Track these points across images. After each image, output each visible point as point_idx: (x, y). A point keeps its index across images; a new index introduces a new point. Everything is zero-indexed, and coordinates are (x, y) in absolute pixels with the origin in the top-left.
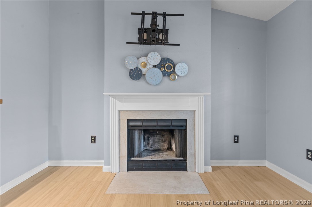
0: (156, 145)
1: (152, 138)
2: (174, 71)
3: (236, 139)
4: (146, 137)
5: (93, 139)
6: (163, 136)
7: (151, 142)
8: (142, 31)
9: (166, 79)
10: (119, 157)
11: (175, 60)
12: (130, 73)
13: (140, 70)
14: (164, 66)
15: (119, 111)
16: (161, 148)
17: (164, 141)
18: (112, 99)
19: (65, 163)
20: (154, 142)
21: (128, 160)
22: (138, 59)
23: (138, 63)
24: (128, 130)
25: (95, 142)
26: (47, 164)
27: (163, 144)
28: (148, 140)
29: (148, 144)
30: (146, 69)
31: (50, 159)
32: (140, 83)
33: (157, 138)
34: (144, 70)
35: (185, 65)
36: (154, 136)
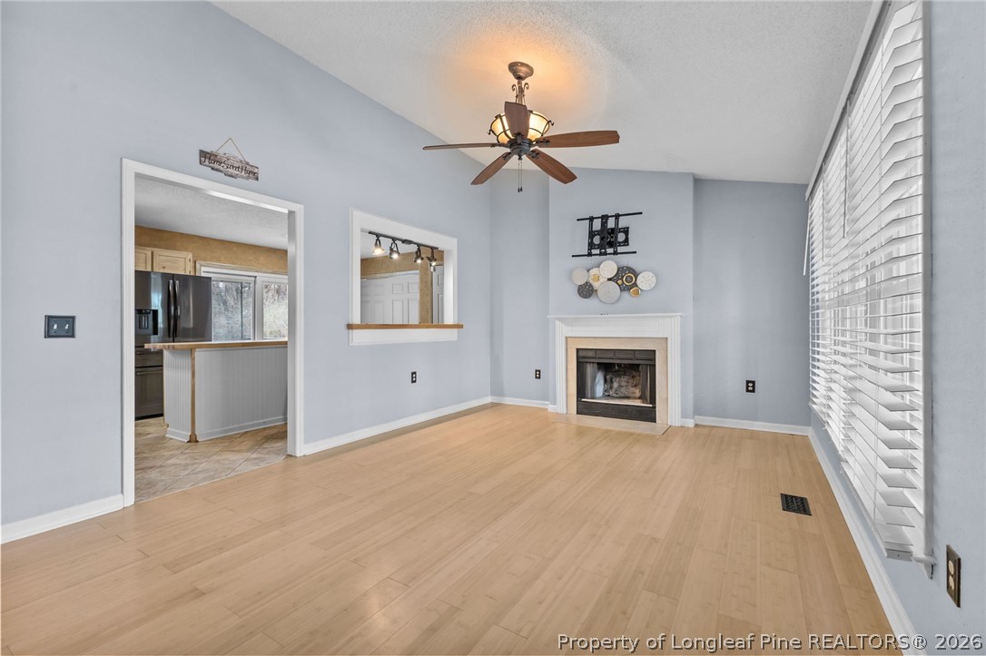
0: (623, 390)
1: (618, 379)
2: (635, 285)
3: (751, 386)
4: (608, 377)
5: (538, 374)
6: (633, 377)
7: (615, 385)
8: (592, 234)
9: (626, 294)
10: (567, 396)
11: (637, 268)
12: (579, 290)
13: (591, 286)
14: (623, 277)
15: (567, 338)
16: (631, 395)
17: (636, 386)
18: (558, 323)
19: (508, 401)
20: (620, 386)
21: (578, 400)
22: (588, 271)
23: (589, 276)
24: (578, 362)
25: (539, 378)
26: (489, 400)
27: (633, 389)
28: (612, 382)
29: (611, 388)
30: (599, 283)
31: (493, 394)
32: (591, 302)
33: (624, 380)
34: (596, 285)
35: (651, 274)
36: (619, 376)
